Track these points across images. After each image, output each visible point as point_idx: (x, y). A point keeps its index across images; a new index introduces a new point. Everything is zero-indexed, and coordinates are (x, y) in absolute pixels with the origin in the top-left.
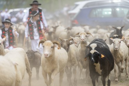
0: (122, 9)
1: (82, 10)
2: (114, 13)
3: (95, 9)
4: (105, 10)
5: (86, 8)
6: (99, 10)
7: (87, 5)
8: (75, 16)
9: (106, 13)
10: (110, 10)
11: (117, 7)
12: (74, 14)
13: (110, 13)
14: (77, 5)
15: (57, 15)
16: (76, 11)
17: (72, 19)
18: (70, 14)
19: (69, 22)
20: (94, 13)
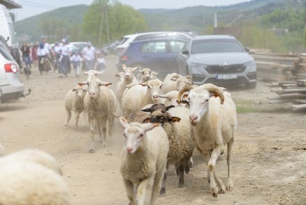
0: (178, 43)
1: (132, 45)
2: (168, 48)
3: (146, 42)
4: (158, 44)
5: (137, 41)
6: (151, 44)
7: (137, 39)
8: (124, 51)
9: (159, 48)
10: (164, 44)
11: (171, 40)
12: (123, 49)
13: (164, 48)
14: (127, 39)
15: (106, 51)
16: (126, 45)
17: (121, 54)
18: (120, 49)
19: (118, 57)
20: (146, 48)
